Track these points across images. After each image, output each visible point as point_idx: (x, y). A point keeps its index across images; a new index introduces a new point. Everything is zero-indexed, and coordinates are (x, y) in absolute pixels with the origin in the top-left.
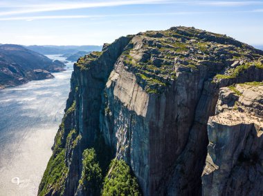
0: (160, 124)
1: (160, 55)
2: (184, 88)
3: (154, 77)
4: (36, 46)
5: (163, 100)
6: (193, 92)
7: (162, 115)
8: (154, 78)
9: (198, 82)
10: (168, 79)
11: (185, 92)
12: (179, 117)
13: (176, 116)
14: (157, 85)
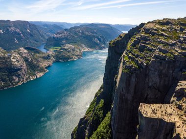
0: (130, 97)
1: (148, 42)
2: (156, 73)
3: (133, 59)
4: (118, 25)
5: (133, 79)
6: (167, 79)
7: (132, 91)
8: (133, 61)
9: (173, 70)
10: (142, 63)
11: (158, 77)
12: (149, 97)
13: (145, 95)
14: (132, 66)
